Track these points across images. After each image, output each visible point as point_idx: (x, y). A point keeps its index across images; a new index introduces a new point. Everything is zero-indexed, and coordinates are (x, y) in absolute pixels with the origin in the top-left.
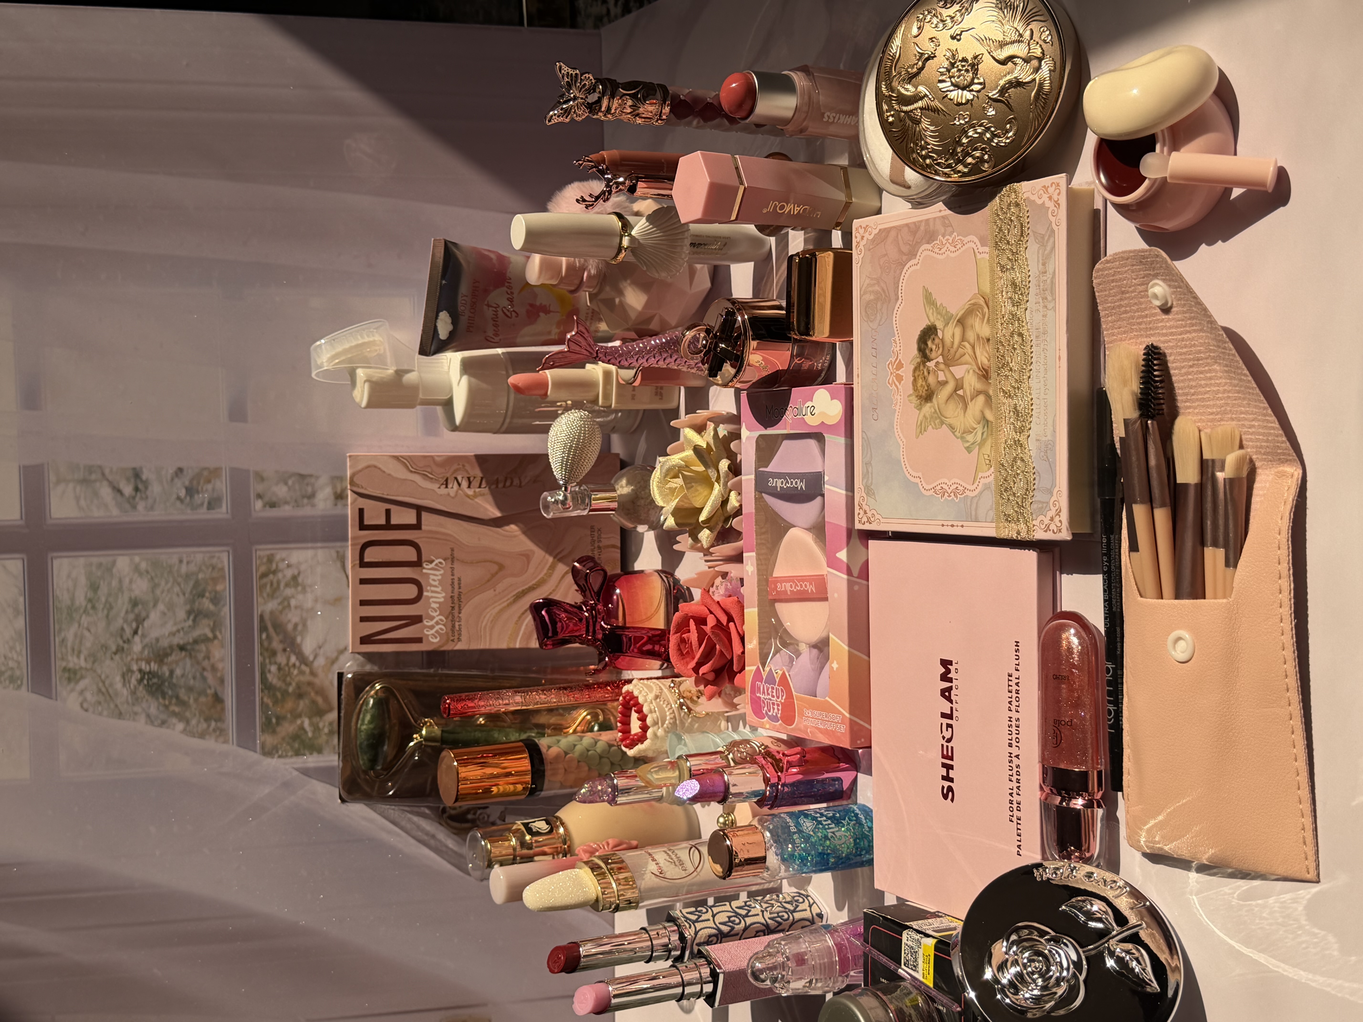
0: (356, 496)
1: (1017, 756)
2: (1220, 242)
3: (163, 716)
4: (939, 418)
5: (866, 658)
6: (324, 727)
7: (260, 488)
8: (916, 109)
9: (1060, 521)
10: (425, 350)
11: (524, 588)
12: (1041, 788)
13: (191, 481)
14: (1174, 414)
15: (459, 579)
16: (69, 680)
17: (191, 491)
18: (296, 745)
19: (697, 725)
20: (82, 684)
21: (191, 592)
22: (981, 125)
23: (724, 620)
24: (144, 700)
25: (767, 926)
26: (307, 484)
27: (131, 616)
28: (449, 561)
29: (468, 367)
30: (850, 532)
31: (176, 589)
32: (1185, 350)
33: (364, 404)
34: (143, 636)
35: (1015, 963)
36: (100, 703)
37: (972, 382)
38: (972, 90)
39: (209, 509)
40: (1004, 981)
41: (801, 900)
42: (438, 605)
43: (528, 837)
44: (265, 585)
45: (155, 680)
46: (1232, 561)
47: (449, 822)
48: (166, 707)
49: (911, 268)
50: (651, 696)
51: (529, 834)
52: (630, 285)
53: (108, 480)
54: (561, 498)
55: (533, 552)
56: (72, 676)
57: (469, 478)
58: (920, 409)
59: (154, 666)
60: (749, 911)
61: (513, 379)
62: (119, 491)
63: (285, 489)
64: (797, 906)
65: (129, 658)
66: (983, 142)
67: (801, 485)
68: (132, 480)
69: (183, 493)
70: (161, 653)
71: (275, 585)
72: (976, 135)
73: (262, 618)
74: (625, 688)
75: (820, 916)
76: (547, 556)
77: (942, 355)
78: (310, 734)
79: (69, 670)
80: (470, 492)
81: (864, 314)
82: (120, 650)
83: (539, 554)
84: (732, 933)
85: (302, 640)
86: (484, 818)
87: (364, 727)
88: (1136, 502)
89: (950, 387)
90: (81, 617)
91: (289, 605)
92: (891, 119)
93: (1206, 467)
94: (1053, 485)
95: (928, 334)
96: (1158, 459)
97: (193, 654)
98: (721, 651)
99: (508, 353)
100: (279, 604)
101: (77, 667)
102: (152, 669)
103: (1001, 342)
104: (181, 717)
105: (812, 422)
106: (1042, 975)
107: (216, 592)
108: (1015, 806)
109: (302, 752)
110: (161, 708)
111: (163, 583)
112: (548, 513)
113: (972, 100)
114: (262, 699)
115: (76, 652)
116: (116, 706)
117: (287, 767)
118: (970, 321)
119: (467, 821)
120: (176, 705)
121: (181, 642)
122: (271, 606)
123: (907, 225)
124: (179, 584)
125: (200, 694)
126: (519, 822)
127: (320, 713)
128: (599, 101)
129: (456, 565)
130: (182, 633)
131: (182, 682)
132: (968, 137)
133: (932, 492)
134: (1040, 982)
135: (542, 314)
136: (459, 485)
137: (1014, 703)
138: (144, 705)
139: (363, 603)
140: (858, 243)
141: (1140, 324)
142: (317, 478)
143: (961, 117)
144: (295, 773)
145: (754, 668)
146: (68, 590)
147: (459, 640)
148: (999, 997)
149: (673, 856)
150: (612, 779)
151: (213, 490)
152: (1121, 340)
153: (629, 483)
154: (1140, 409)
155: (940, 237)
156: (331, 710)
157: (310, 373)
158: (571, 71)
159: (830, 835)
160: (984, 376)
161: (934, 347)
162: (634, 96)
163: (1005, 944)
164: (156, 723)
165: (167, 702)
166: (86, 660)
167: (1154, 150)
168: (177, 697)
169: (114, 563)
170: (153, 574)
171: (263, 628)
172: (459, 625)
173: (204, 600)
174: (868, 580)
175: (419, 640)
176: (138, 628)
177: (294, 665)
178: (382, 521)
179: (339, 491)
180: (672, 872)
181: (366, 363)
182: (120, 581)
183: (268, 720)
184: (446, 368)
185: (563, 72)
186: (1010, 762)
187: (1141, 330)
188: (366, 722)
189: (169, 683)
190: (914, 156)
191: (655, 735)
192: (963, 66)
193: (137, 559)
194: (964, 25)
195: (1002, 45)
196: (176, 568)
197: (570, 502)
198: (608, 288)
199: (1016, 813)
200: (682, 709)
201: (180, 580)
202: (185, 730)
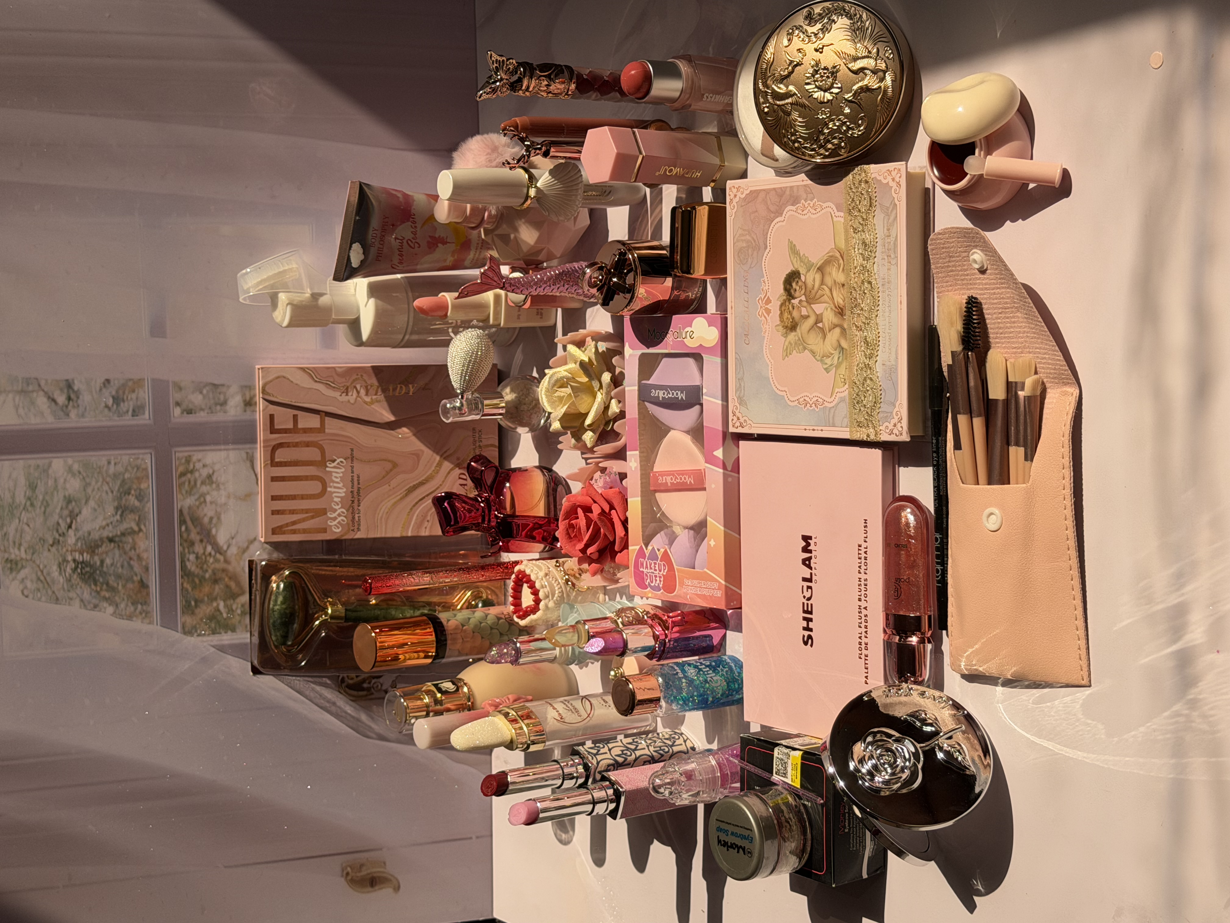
0: (267, 403)
1: (865, 608)
2: (1020, 220)
3: (95, 601)
4: (802, 345)
5: (737, 536)
6: (237, 609)
7: (178, 396)
8: (787, 104)
9: (902, 427)
10: (337, 278)
11: (415, 483)
12: (885, 631)
13: (117, 392)
14: (987, 347)
15: (358, 477)
16: (11, 569)
17: (117, 400)
18: (213, 625)
19: (580, 598)
20: (23, 573)
21: (119, 490)
22: (839, 120)
23: (607, 508)
24: (78, 587)
25: (652, 757)
26: (220, 393)
27: (66, 512)
28: (350, 460)
29: (374, 291)
30: (725, 434)
31: (106, 488)
32: (995, 301)
33: (285, 323)
34: (77, 529)
35: (871, 757)
36: (39, 590)
37: (829, 317)
38: (832, 93)
39: (133, 416)
40: (864, 771)
41: (677, 737)
42: (339, 499)
43: (439, 695)
44: (184, 483)
45: (88, 569)
46: (1029, 456)
47: (347, 689)
48: (98, 593)
49: (778, 224)
50: (541, 574)
51: (439, 692)
52: (524, 223)
53: (43, 391)
54: (458, 404)
55: (423, 452)
56: (14, 566)
57: (366, 387)
58: (786, 337)
59: (87, 557)
60: (637, 746)
61: (418, 302)
62: (54, 401)
63: (200, 397)
64: (675, 742)
65: (64, 550)
66: (841, 133)
67: (681, 396)
68: (66, 391)
69: (110, 402)
70: (93, 544)
71: (192, 483)
72: (835, 128)
73: (181, 512)
74: (517, 569)
75: (693, 749)
76: (435, 455)
77: (804, 294)
78: (225, 615)
79: (11, 561)
80: (368, 399)
81: (736, 257)
82: (56, 542)
83: (427, 452)
84: (626, 762)
85: (217, 532)
86: (378, 686)
87: (277, 607)
88: (960, 414)
89: (811, 321)
90: (21, 514)
91: (205, 501)
92: (766, 110)
93: (1011, 387)
94: (896, 398)
95: (792, 278)
96: (976, 382)
97: (121, 545)
98: (605, 535)
99: (406, 277)
100: (196, 500)
101: (18, 558)
102: (85, 559)
103: (854, 287)
104: (110, 601)
105: (692, 344)
106: (891, 766)
107: (140, 490)
108: (863, 646)
109: (218, 631)
110: (93, 594)
111: (93, 483)
112: (448, 418)
113: (832, 100)
114: (182, 584)
115: (17, 544)
116: (54, 592)
117: (205, 644)
118: (828, 269)
119: (363, 689)
120: (107, 590)
121: (111, 535)
122: (189, 501)
123: (774, 189)
124: (108, 483)
125: (127, 581)
126: (429, 684)
127: (234, 596)
128: (520, 80)
129: (355, 464)
130: (110, 526)
131: (111, 571)
132: (828, 128)
133: (796, 403)
134: (889, 770)
135: (440, 245)
136: (358, 392)
137: (863, 567)
138: (79, 591)
139: (274, 498)
140: (731, 200)
141: (962, 280)
142: (229, 387)
143: (823, 113)
144: (213, 649)
145: (638, 547)
146: (9, 490)
147: (359, 529)
148: (860, 782)
149: (569, 705)
150: (515, 644)
151: (137, 398)
152: (948, 291)
153: (512, 390)
154: (963, 344)
155: (803, 201)
156: (243, 593)
157: (239, 298)
158: (499, 58)
159: (709, 679)
160: (840, 313)
161: (798, 288)
162: (548, 77)
163: (863, 745)
164: (89, 607)
165: (98, 589)
166: (26, 551)
167: (974, 154)
168: (107, 584)
169: (50, 465)
170: (85, 475)
171: (182, 522)
172: (359, 517)
173: (130, 496)
174: (739, 473)
175: (324, 530)
176: (72, 522)
177: (210, 554)
178: (290, 426)
179: (248, 398)
180: (570, 717)
181: (286, 288)
182: (56, 481)
183: (188, 603)
184: (353, 291)
185: (493, 59)
186: (860, 612)
187: (963, 284)
188: (279, 603)
189: (100, 572)
190: (785, 140)
191: (546, 606)
192: (825, 73)
193: (70, 461)
194: (825, 41)
195: (855, 59)
196: (105, 468)
197: (465, 408)
198: (504, 226)
199: (864, 652)
200: (568, 584)
201: (108, 479)
202: (114, 613)
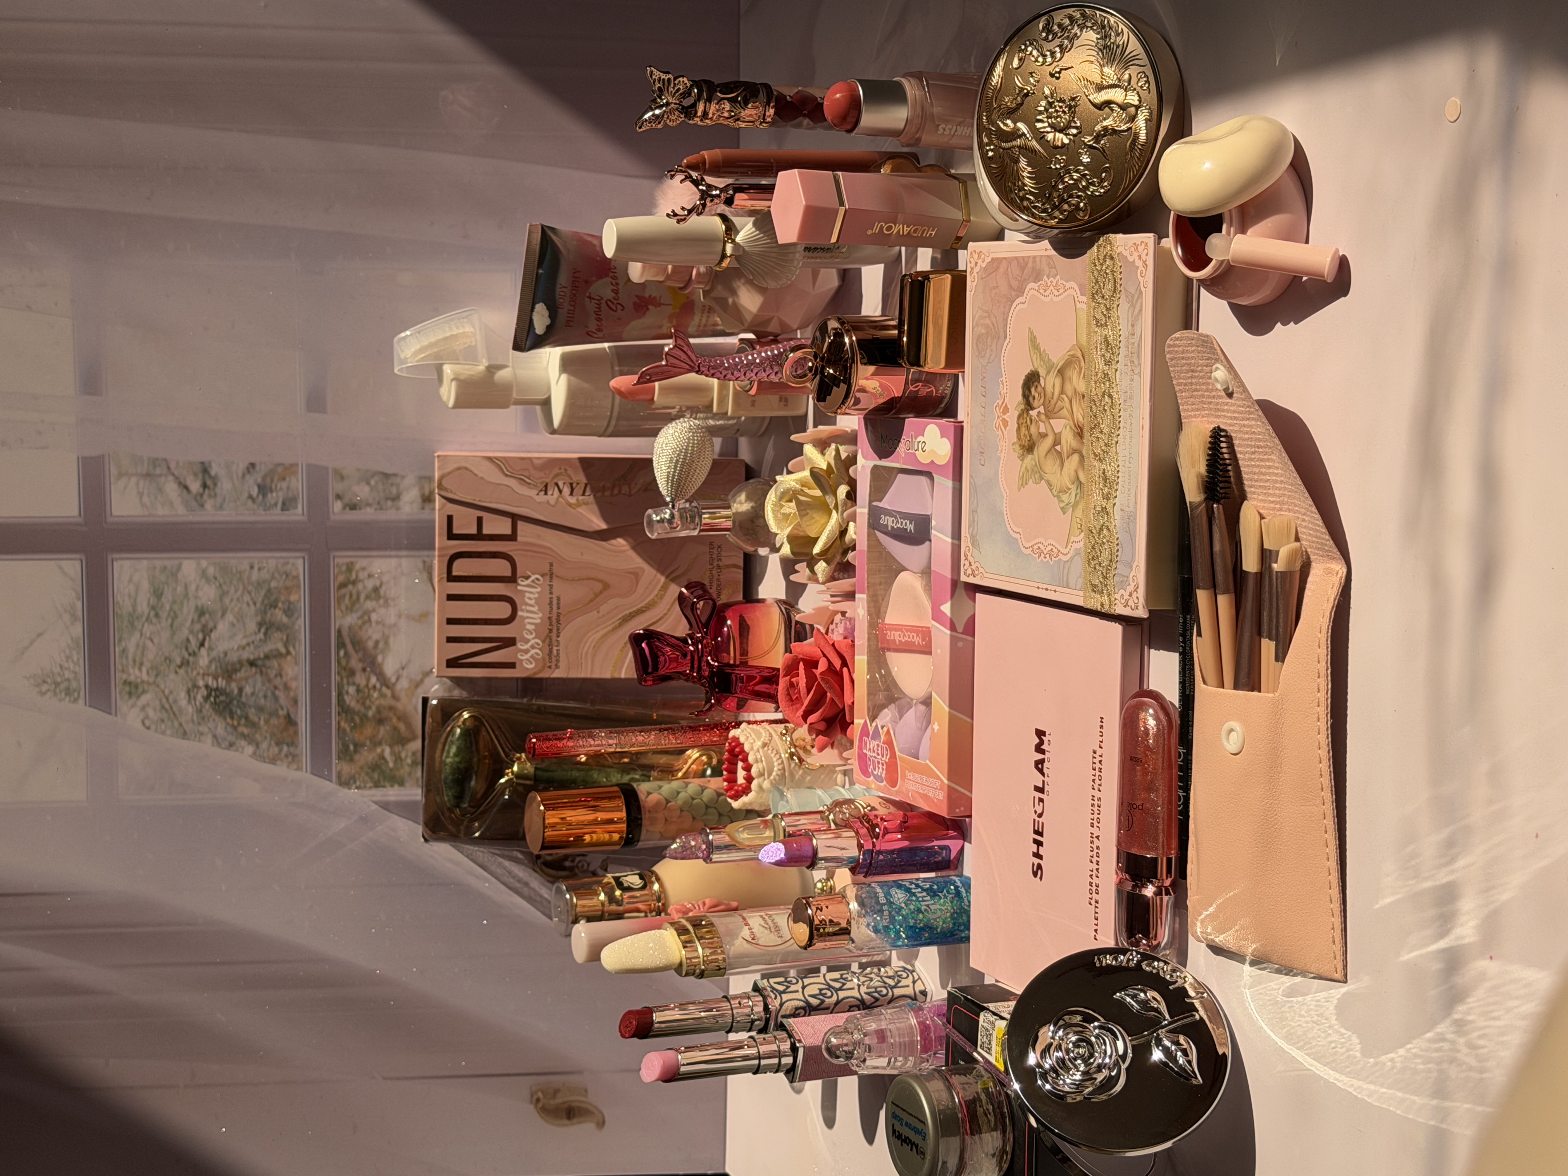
0: (444, 501)
1: (1098, 837)
2: (1292, 323)
3: (231, 738)
4: (1038, 473)
5: (969, 720)
6: (406, 757)
7: (339, 487)
8: (1013, 147)
9: (1137, 598)
10: (518, 346)
11: (631, 610)
12: (1117, 873)
13: (264, 478)
14: (1243, 497)
15: (558, 599)
16: (130, 694)
17: (263, 489)
18: (376, 776)
19: (809, 778)
20: (144, 699)
21: (263, 601)
22: (1077, 171)
23: (837, 663)
24: (211, 719)
25: (862, 1001)
26: (392, 485)
27: (198, 627)
28: (548, 577)
29: (568, 364)
30: (955, 583)
31: (247, 598)
32: (1247, 436)
33: (451, 403)
34: (211, 649)
35: (1059, 1048)
36: (163, 721)
37: (1068, 439)
38: (1069, 134)
39: (282, 510)
40: (1047, 1066)
41: (905, 975)
42: (533, 627)
43: (618, 893)
44: (344, 596)
45: (222, 698)
46: (1281, 656)
47: (544, 868)
48: (235, 728)
49: (1019, 306)
50: (759, 744)
51: (620, 889)
52: (744, 284)
53: (173, 475)
54: (667, 516)
55: (643, 570)
56: (133, 690)
57: (571, 484)
58: (1022, 460)
59: (222, 683)
60: (844, 984)
61: (613, 383)
62: (186, 488)
63: (367, 489)
64: (899, 982)
65: (195, 673)
66: (1080, 190)
67: (910, 527)
68: (200, 476)
69: (255, 491)
70: (230, 668)
71: (354, 597)
72: (1071, 182)
73: (339, 632)
74: (733, 733)
75: (924, 993)
76: (659, 575)
77: (1043, 404)
78: (391, 765)
79: (130, 683)
80: (572, 500)
81: (975, 347)
82: (185, 663)
83: (649, 572)
84: (822, 1006)
85: (384, 659)
86: (583, 866)
87: (449, 760)
88: (1199, 588)
89: (1049, 441)
90: (143, 626)
91: (370, 620)
92: (990, 154)
93: (1266, 556)
94: (1133, 560)
95: (1032, 380)
96: (1222, 545)
97: (264, 670)
98: (832, 700)
99: (615, 347)
100: (358, 618)
101: (139, 680)
102: (220, 685)
103: (1094, 401)
104: (250, 740)
105: (924, 458)
106: (1085, 1061)
107: (290, 603)
108: (1094, 888)
109: (382, 783)
110: (229, 729)
111: (232, 590)
112: (652, 532)
113: (1068, 144)
114: (339, 723)
115: (137, 664)
116: (181, 724)
117: (366, 799)
118: (1069, 373)
119: (564, 869)
120: (246, 726)
121: (252, 657)
122: (350, 620)
123: (1016, 258)
124: (249, 593)
125: (271, 715)
126: (610, 875)
127: (403, 741)
128: (694, 106)
129: (555, 583)
130: (252, 646)
131: (252, 701)
132: (1063, 183)
133: (1029, 551)
134: (1082, 1068)
135: (650, 307)
136: (560, 491)
137: (1097, 782)
138: (211, 724)
139: (450, 621)
140: (972, 269)
141: (1210, 403)
142: (403, 477)
143: (1058, 161)
144: (375, 807)
145: (862, 721)
146: (130, 596)
147: (557, 667)
148: (1040, 1082)
149: (769, 922)
150: (708, 835)
151: (288, 488)
152: (1195, 416)
153: (748, 498)
154: (1206, 493)
155: (1045, 277)
156: (414, 738)
157: (393, 369)
158: (663, 76)
159: (923, 908)
160: (1079, 434)
161: (1037, 395)
162: (732, 101)
163: (1052, 1028)
164: (223, 746)
165: (235, 723)
166: (148, 672)
167: (1220, 231)
168: (247, 718)
169: (180, 567)
170: (221, 581)
171: (341, 645)
172: (558, 650)
173: (277, 610)
174: (973, 636)
175: (512, 665)
176: (204, 639)
177: (374, 687)
178: (473, 531)
179: (427, 493)
180: (766, 938)
181: (454, 358)
182: (186, 587)
183: (346, 747)
184: (545, 363)
185: (654, 77)
186: (1092, 842)
187: (1211, 409)
188: (451, 754)
189: (238, 702)
190: (1013, 196)
191: (760, 787)
192: (1061, 107)
193: (204, 563)
194: (1062, 64)
195: (1100, 88)
196: (247, 574)
197: (677, 520)
198: (719, 287)
199: (1095, 896)
200: (792, 759)
201: (250, 588)
202: (254, 753)
